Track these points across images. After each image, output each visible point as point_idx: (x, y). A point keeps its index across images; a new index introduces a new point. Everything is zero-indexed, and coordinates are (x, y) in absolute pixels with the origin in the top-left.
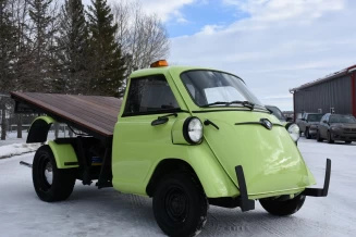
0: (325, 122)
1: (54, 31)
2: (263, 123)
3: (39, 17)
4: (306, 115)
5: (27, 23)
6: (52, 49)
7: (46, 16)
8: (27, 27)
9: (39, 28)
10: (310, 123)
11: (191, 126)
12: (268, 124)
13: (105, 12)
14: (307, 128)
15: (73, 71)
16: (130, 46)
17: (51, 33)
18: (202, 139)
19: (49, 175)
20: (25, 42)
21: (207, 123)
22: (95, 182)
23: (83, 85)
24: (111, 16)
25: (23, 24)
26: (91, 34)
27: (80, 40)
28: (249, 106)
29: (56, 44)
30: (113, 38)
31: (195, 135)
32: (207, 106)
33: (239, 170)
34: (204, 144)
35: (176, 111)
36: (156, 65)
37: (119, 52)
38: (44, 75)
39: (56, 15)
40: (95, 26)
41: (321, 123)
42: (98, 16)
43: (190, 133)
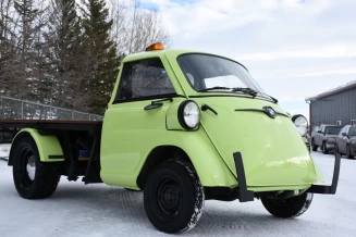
0: (344, 134)
1: (41, 25)
2: (266, 111)
3: (25, 10)
4: (323, 127)
5: (11, 16)
6: (38, 46)
7: (33, 9)
8: (12, 20)
9: (25, 22)
10: (327, 136)
11: (186, 110)
12: (272, 112)
13: (100, 6)
14: (324, 142)
15: (61, 71)
16: (127, 45)
17: (38, 28)
18: (199, 124)
19: (32, 170)
20: (9, 37)
21: (205, 108)
22: (81, 178)
23: (72, 87)
24: (106, 11)
25: (7, 17)
26: (83, 31)
27: (71, 36)
28: (251, 93)
29: (43, 40)
30: (107, 35)
31: (191, 120)
32: (205, 91)
33: (237, 157)
34: (200, 131)
35: (171, 96)
36: (151, 48)
37: (114, 50)
38: (29, 75)
39: (44, 8)
40: (87, 21)
41: (340, 136)
42: (91, 11)
43: (186, 118)
